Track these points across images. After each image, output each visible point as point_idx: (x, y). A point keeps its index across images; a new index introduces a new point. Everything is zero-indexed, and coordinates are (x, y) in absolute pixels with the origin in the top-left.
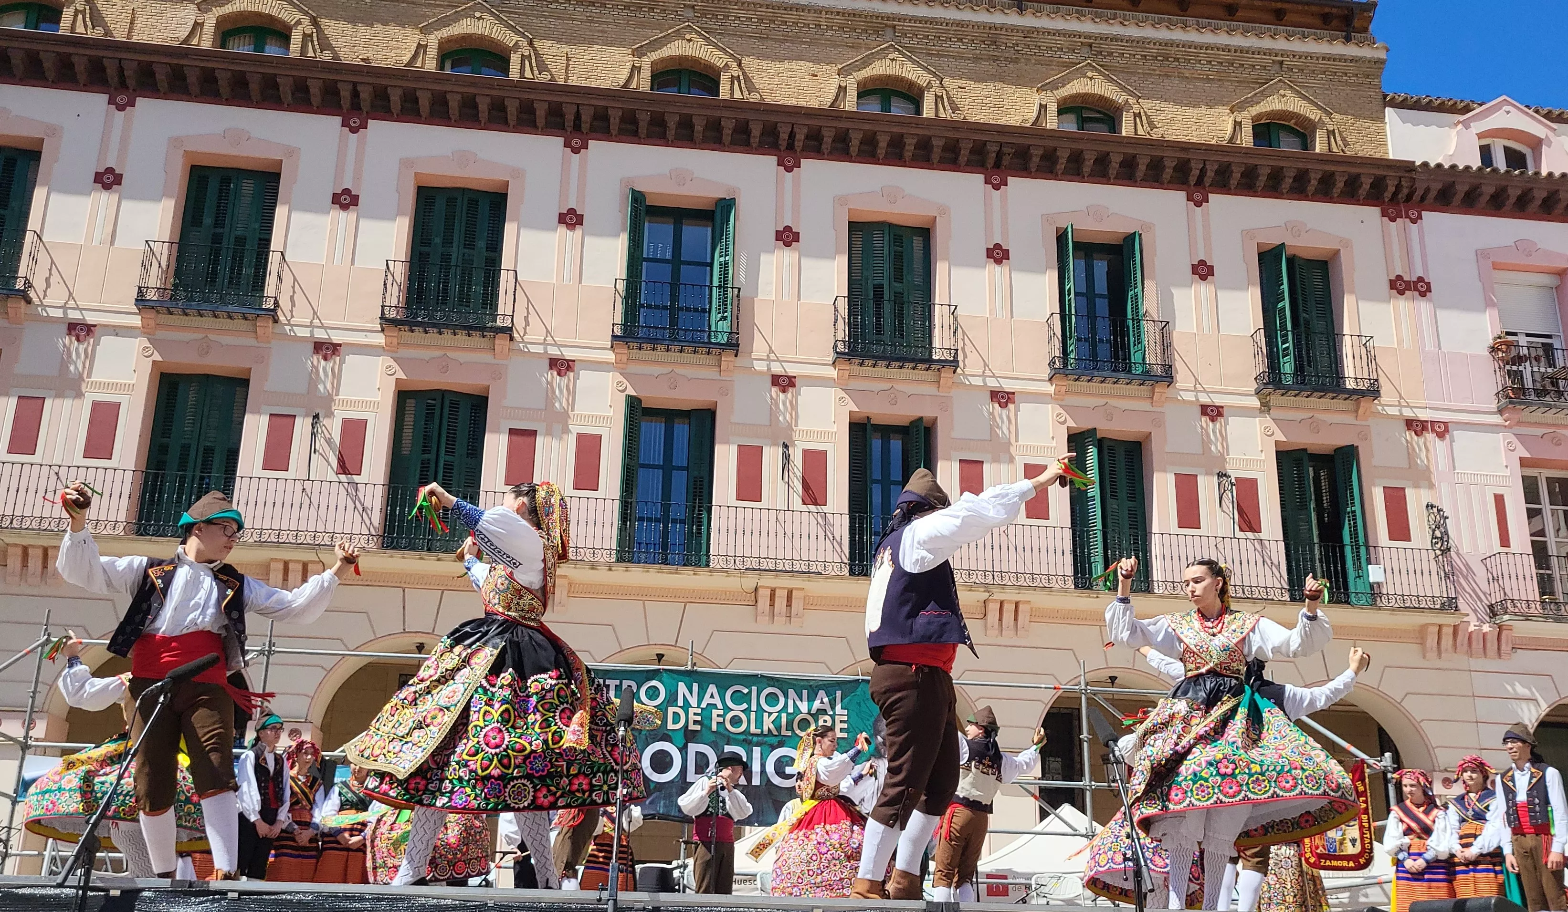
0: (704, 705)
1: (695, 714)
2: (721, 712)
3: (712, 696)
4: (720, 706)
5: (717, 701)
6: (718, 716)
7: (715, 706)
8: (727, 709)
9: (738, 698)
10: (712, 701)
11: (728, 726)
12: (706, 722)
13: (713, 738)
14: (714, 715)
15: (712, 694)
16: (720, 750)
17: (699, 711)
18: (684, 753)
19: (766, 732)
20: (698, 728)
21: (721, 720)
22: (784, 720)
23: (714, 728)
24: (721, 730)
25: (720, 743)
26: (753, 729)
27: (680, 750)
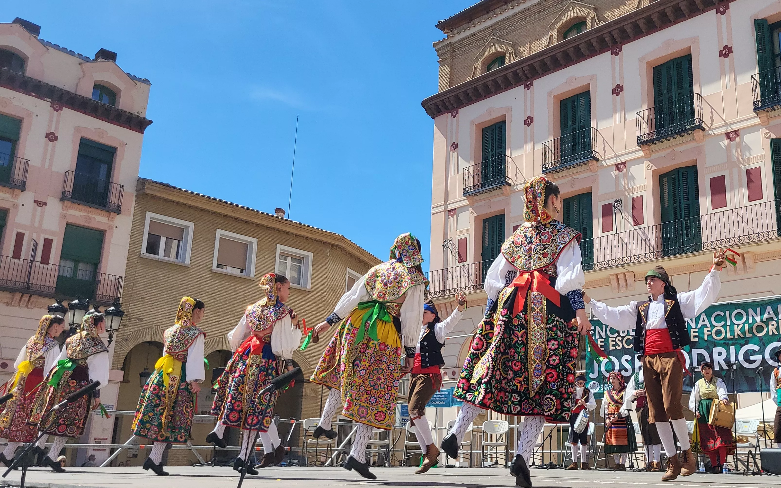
0: (699, 326)
1: (694, 332)
2: (709, 329)
3: (704, 320)
4: (708, 325)
5: (707, 323)
6: (708, 331)
7: (705, 326)
8: (713, 326)
9: (719, 319)
10: (704, 323)
11: (714, 336)
12: (701, 336)
13: (706, 344)
14: (705, 331)
15: (704, 319)
16: (711, 351)
17: (697, 330)
18: (690, 354)
19: (736, 337)
20: (697, 339)
21: (709, 333)
22: (747, 328)
23: (706, 338)
24: (710, 339)
25: (711, 347)
26: (729, 336)
27: (688, 353)
